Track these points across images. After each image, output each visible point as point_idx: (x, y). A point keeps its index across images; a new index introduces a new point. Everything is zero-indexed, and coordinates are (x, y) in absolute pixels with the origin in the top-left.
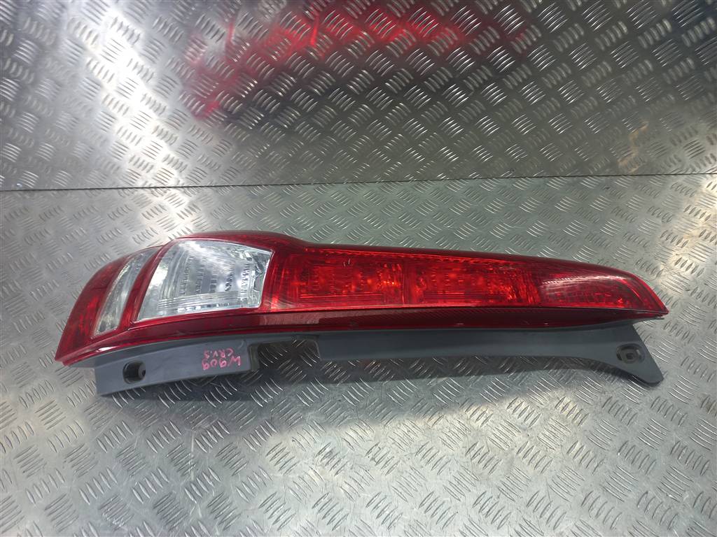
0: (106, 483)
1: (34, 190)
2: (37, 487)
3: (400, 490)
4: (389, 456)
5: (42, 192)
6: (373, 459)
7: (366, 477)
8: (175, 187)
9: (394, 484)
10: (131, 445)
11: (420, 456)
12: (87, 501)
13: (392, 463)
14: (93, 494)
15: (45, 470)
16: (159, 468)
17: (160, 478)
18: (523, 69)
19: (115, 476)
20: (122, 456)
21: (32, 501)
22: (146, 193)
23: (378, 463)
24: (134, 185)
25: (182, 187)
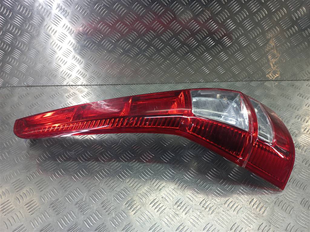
0: (70, 218)
1: (31, 86)
2: (36, 220)
3: (219, 222)
4: (211, 205)
5: (35, 87)
6: (203, 207)
7: (201, 216)
8: (81, 85)
9: (216, 219)
10: (82, 199)
11: (226, 205)
12: (61, 227)
13: (213, 208)
14: (64, 224)
15: (40, 211)
16: (96, 210)
17: (97, 216)
18: (258, 29)
19: (75, 215)
20: (78, 205)
21: (34, 227)
23: (206, 208)
24: (62, 84)
25: (84, 85)
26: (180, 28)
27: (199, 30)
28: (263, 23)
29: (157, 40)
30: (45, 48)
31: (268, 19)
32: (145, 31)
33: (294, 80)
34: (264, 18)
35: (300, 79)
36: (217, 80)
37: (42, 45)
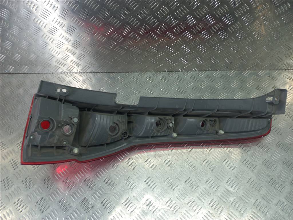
1: (13, 73)
8: (76, 73)
22: (63, 75)
24: (58, 72)
25: (79, 73)
26: (157, 22)
27: (177, 25)
28: (244, 19)
29: (133, 34)
30: (36, 40)
31: (249, 14)
32: (120, 25)
33: (272, 70)
34: (245, 13)
35: (278, 69)
36: (196, 69)
37: (33, 38)
